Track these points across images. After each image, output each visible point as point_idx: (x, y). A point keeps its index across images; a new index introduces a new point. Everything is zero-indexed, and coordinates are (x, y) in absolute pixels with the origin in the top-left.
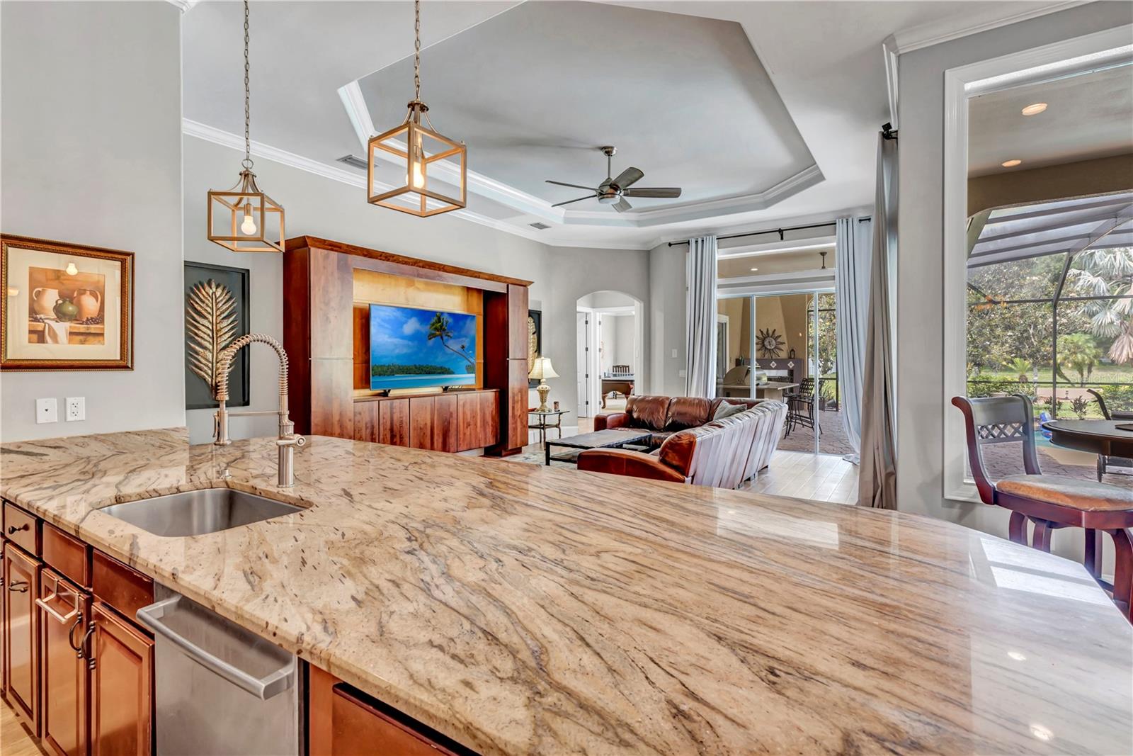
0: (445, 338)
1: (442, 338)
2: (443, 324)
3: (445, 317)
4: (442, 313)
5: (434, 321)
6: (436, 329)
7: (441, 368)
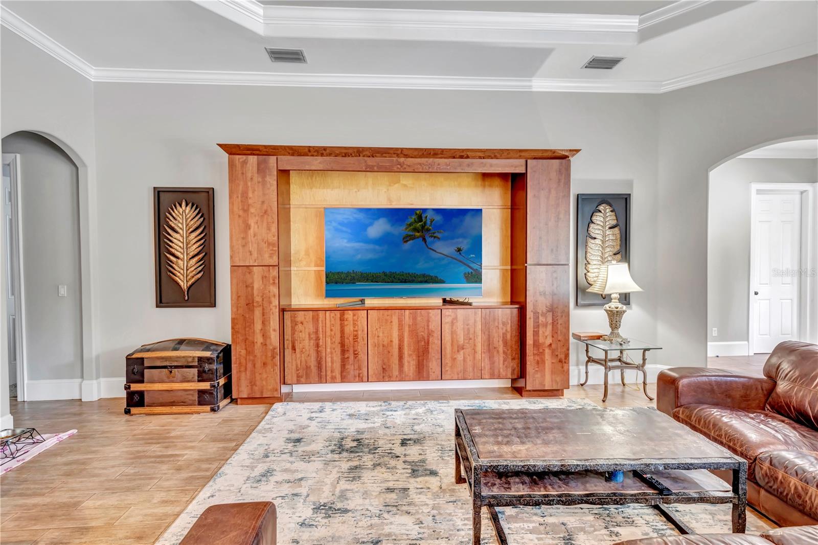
0: (429, 240)
1: (424, 240)
2: (425, 223)
3: (429, 215)
4: (424, 210)
5: (412, 220)
6: (416, 230)
7: (424, 276)
